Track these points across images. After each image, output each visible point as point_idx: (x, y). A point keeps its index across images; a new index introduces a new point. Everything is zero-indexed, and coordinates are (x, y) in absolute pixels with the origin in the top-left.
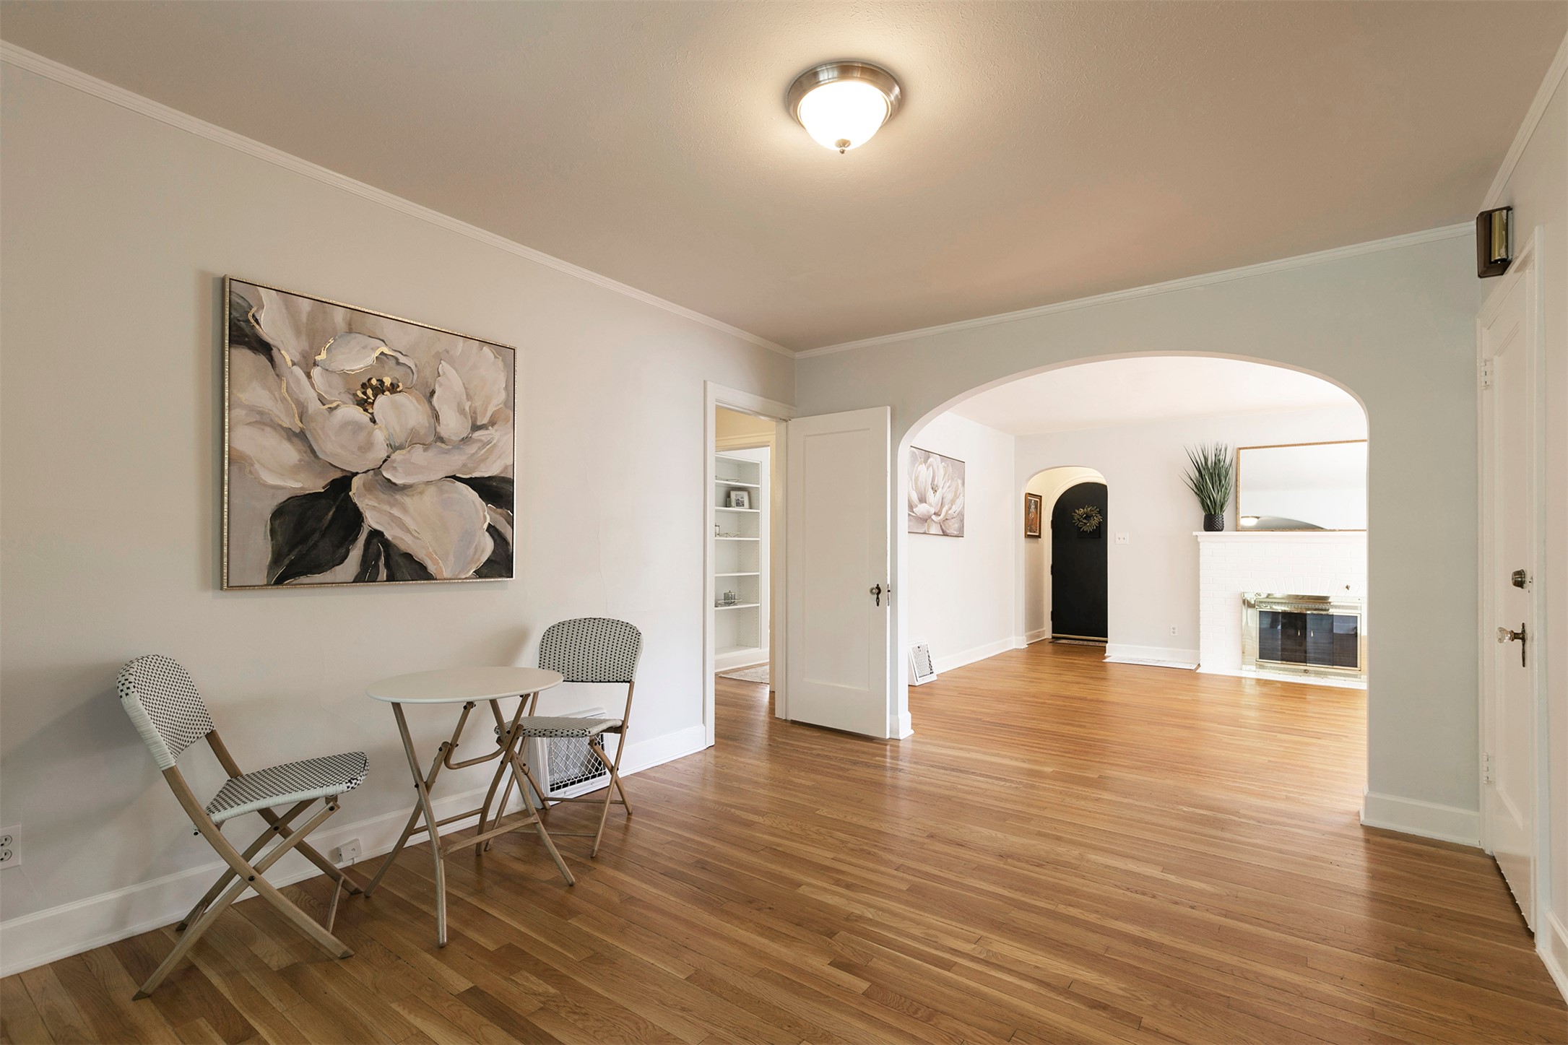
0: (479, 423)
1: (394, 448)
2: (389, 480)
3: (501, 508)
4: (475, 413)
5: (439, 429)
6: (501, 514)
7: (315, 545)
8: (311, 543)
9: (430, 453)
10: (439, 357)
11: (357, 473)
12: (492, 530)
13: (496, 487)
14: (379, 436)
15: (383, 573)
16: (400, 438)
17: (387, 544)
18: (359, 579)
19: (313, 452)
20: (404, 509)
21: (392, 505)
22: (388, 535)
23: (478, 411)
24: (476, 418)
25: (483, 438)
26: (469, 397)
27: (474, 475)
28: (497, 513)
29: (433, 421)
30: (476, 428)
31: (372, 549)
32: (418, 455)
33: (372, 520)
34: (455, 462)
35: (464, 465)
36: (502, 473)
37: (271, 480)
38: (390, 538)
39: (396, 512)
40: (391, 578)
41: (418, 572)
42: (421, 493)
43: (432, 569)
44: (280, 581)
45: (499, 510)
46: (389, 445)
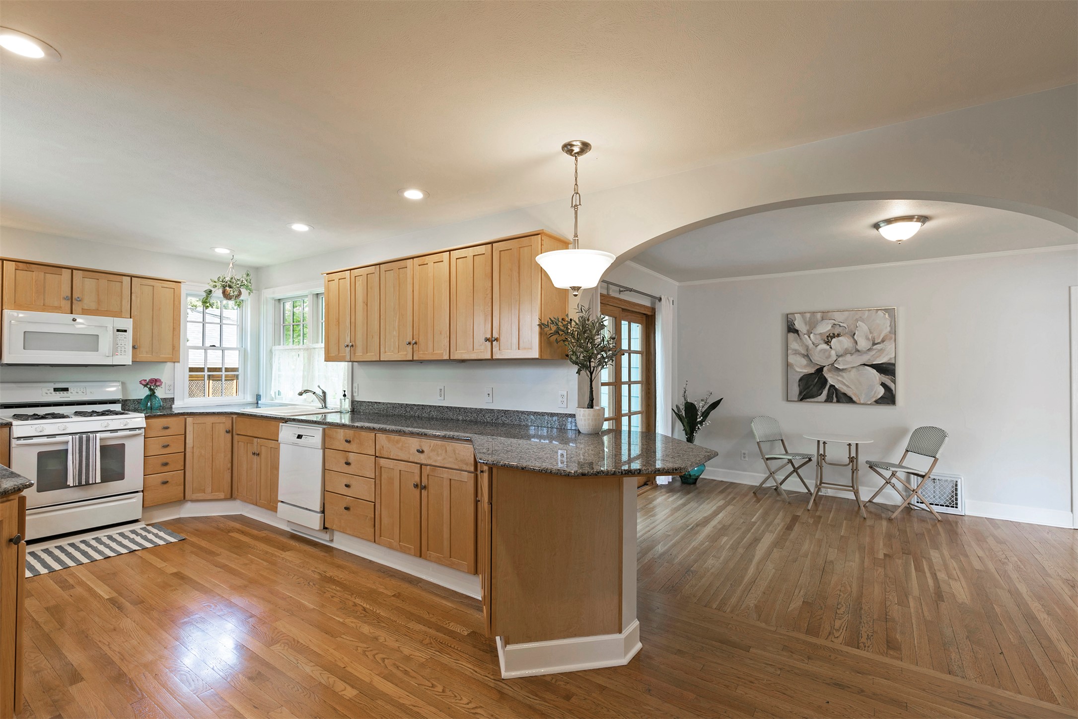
0: (876, 342)
1: (838, 356)
2: (837, 368)
3: (888, 375)
4: (874, 338)
5: (857, 347)
6: (888, 378)
7: (812, 389)
8: (810, 388)
9: (853, 356)
10: (857, 320)
11: (825, 366)
12: (883, 385)
13: (885, 367)
14: (833, 353)
15: (835, 400)
16: (841, 352)
17: (836, 390)
18: (826, 401)
19: (811, 360)
20: (843, 377)
21: (838, 376)
22: (836, 386)
23: (875, 337)
24: (875, 340)
25: (878, 348)
26: (871, 333)
27: (874, 363)
28: (886, 378)
29: (854, 344)
30: (874, 344)
31: (831, 391)
32: (848, 358)
33: (831, 381)
34: (865, 359)
35: (869, 360)
36: (888, 361)
37: (798, 370)
38: (837, 387)
39: (839, 378)
40: (838, 401)
41: (849, 400)
42: (850, 371)
43: (854, 399)
44: (801, 400)
45: (887, 377)
46: (837, 355)
